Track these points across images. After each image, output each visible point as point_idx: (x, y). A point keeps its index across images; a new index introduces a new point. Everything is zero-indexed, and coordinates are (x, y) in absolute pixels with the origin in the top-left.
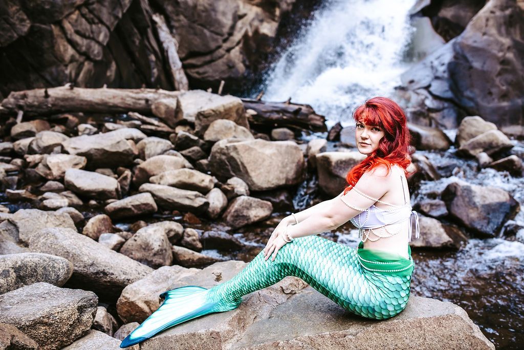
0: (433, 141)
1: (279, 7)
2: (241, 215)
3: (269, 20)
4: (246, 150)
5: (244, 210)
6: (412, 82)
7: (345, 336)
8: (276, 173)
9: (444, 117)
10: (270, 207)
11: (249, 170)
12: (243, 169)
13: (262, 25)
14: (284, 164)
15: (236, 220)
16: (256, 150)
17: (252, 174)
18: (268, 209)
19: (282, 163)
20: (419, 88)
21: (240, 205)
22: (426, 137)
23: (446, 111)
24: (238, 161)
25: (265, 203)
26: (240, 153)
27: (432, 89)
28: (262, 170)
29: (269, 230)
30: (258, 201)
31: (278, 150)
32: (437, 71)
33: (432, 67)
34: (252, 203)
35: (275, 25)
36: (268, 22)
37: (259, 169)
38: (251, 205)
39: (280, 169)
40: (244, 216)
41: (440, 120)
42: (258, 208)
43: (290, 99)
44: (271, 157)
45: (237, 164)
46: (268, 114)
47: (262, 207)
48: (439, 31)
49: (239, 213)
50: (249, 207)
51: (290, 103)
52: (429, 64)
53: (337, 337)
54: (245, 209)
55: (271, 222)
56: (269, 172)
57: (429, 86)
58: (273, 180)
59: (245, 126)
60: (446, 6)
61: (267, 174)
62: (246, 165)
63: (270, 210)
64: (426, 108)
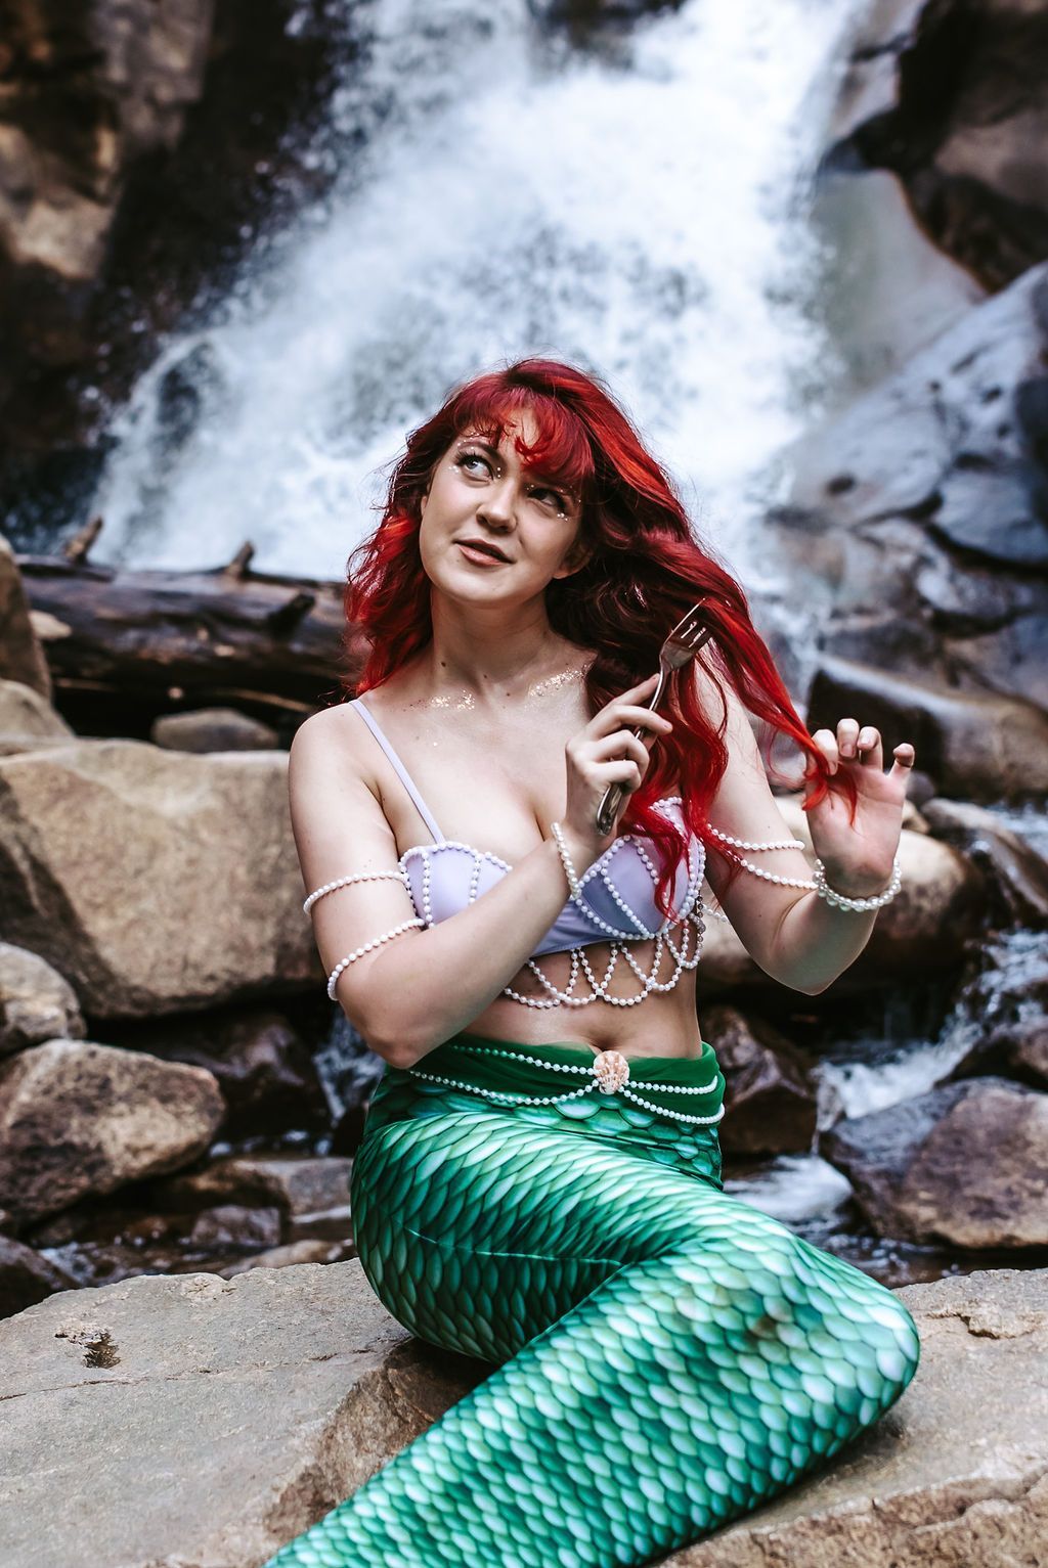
0: (1006, 752)
1: (115, 124)
2: (53, 1142)
3: (64, 194)
4: (59, 794)
5: (69, 1115)
6: (841, 485)
7: (961, 1511)
8: (223, 919)
9: (1017, 659)
10: (209, 1098)
11: (78, 906)
12: (42, 897)
13: (23, 216)
14: (265, 869)
15: (32, 1172)
16: (111, 796)
17: (98, 925)
18: (200, 1110)
19: (253, 866)
20: (881, 518)
21: (47, 1092)
22: (970, 733)
23: (1025, 627)
24: (16, 852)
25: (180, 1076)
26: (24, 810)
27: (945, 518)
28: (148, 904)
29: (214, 1221)
30: (142, 1065)
31: (226, 794)
32: (964, 426)
33: (940, 410)
34: (112, 1074)
35: (93, 218)
36: (58, 206)
37: (135, 897)
38: (105, 1085)
39: (242, 896)
40: (68, 1148)
41: (999, 672)
42: (143, 1102)
43: (248, 553)
44: (192, 835)
45: (12, 874)
46: (132, 635)
47: (165, 1099)
48: (949, 238)
49: (41, 1131)
50: (96, 1098)
51: (247, 575)
52: (918, 393)
53: (915, 1519)
54: (75, 1108)
55: (220, 1177)
56: (184, 915)
57: (934, 503)
58: (208, 952)
59: (29, 678)
60: (973, 121)
61: (174, 925)
62: (61, 876)
63: (212, 1113)
64: (927, 613)
